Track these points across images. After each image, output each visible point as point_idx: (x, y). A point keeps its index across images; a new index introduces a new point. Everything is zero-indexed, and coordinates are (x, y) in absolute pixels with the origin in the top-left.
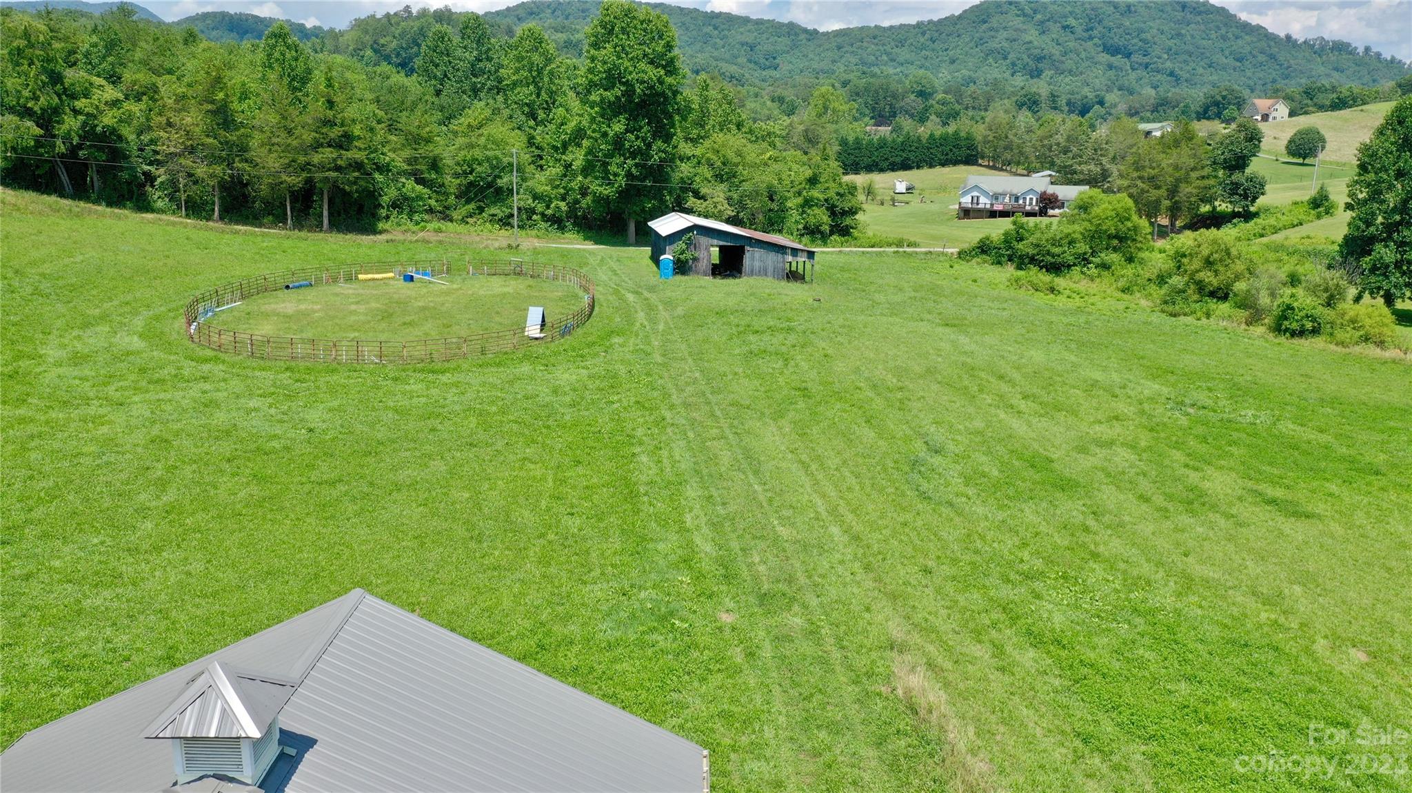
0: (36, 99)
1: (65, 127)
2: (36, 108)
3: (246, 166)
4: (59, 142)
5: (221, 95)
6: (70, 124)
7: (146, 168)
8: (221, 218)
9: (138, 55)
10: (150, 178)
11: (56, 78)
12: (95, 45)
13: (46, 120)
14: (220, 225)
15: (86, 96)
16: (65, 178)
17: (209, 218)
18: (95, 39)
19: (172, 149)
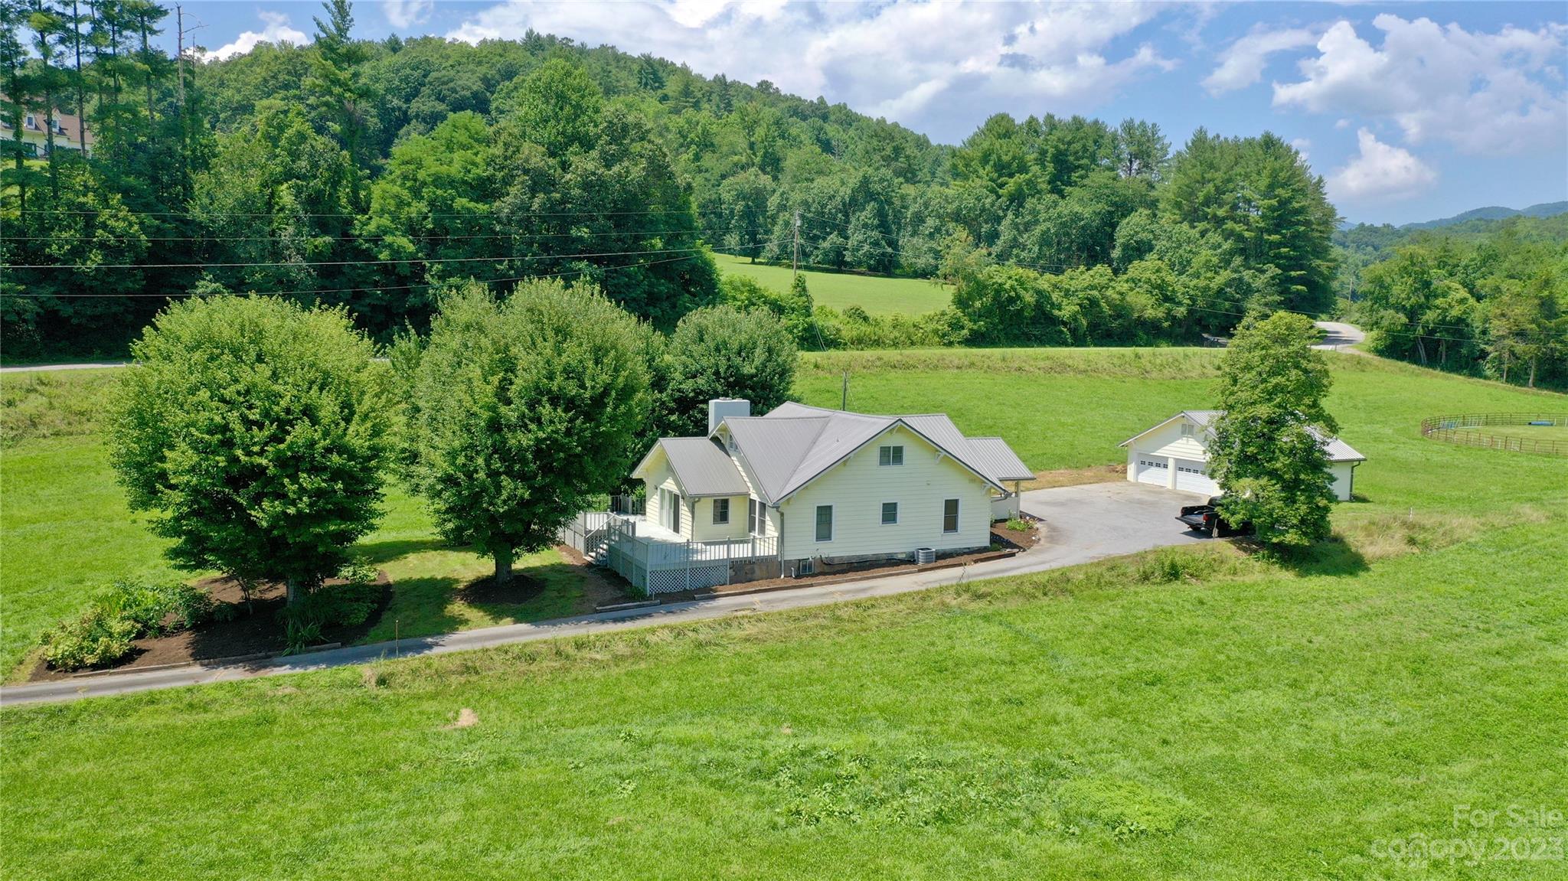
0: (1409, 298)
1: (1425, 318)
2: (1408, 306)
3: (1559, 346)
4: (1420, 328)
5: (1546, 293)
6: (1430, 316)
7: (1482, 346)
8: (1534, 385)
9: (1506, 265)
10: (1484, 355)
11: (1427, 284)
12: (1473, 260)
13: (1413, 314)
14: (1535, 390)
15: (1444, 297)
16: (1422, 353)
17: (1525, 384)
18: (1475, 255)
19: (1501, 333)
